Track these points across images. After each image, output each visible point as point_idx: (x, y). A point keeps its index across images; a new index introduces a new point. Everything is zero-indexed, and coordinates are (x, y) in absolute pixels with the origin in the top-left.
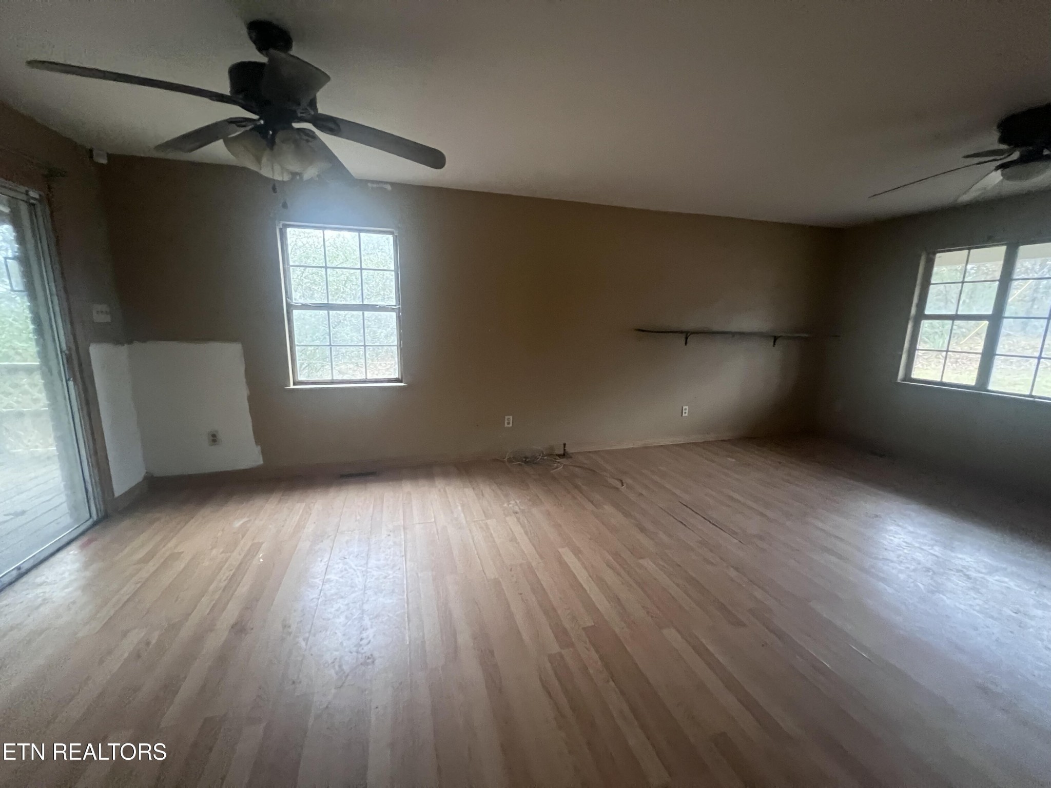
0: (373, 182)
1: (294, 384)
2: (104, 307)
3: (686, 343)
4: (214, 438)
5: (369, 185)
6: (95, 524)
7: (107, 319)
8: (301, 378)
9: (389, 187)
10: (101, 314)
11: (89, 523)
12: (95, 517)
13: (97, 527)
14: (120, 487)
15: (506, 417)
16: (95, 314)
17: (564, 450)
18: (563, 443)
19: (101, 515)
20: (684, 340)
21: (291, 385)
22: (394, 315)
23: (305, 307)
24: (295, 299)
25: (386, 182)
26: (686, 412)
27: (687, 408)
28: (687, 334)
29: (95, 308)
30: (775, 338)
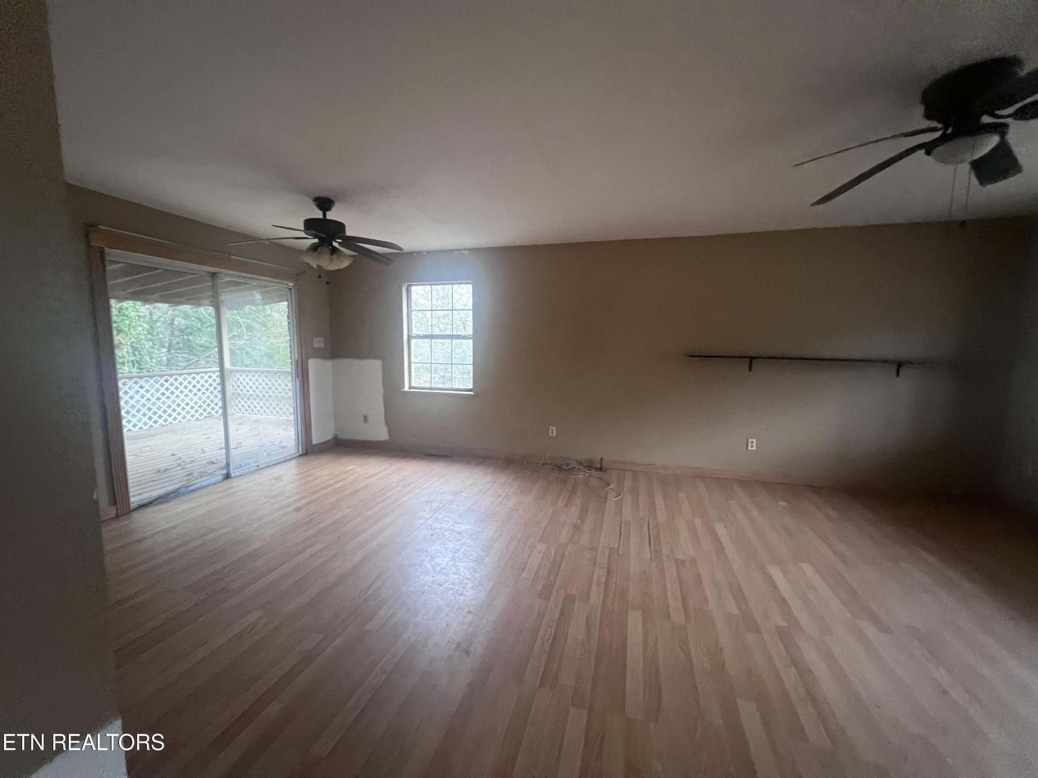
0: (457, 250)
1: (410, 388)
2: (322, 339)
3: (750, 369)
4: (366, 419)
5: (455, 252)
6: (300, 456)
7: (322, 345)
8: (413, 384)
9: (467, 252)
10: (318, 343)
11: (298, 454)
12: (301, 453)
13: (301, 457)
14: (315, 441)
15: (551, 427)
16: (315, 343)
17: (601, 464)
18: (600, 457)
19: (304, 452)
20: (747, 365)
21: (406, 389)
22: (471, 342)
23: (419, 337)
24: (415, 332)
25: (465, 249)
26: (753, 445)
27: (755, 441)
28: (752, 359)
29: (315, 339)
30: (899, 365)
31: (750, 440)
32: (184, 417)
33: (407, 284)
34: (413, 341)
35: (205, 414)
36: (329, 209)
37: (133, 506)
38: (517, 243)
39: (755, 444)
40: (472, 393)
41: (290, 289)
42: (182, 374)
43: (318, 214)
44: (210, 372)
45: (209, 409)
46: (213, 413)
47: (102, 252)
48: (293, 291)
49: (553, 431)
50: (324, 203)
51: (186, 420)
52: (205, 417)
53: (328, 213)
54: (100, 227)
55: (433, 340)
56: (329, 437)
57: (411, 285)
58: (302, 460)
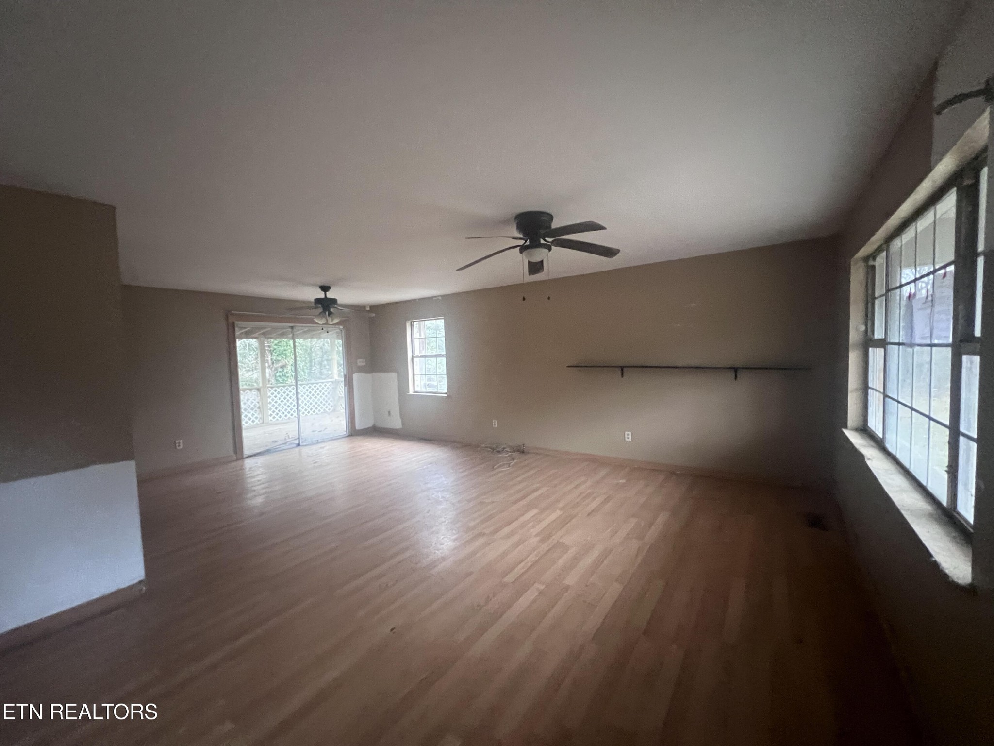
1: (414, 392)
2: (364, 360)
3: (622, 376)
4: (389, 413)
6: (347, 436)
7: (363, 364)
8: (416, 390)
10: (361, 363)
11: (346, 435)
12: (348, 435)
14: (358, 426)
15: (494, 421)
16: (358, 363)
17: (523, 448)
18: (523, 443)
19: (350, 434)
20: (620, 373)
21: (411, 392)
22: (444, 359)
23: (418, 357)
24: (417, 353)
25: (439, 296)
26: (629, 437)
27: (630, 433)
28: (622, 368)
29: (359, 360)
30: (735, 370)
31: (626, 433)
32: (309, 412)
33: (410, 321)
34: (416, 360)
35: (322, 411)
36: (328, 291)
37: (245, 456)
38: (468, 290)
39: (630, 436)
40: (446, 395)
41: (341, 330)
42: (308, 384)
43: (321, 295)
44: (320, 383)
45: (324, 407)
46: (327, 410)
47: (234, 323)
48: (343, 331)
49: (495, 423)
50: (325, 289)
51: (310, 414)
52: (322, 413)
53: (327, 293)
54: (233, 312)
55: (426, 359)
56: (370, 425)
57: (414, 322)
58: (348, 438)
